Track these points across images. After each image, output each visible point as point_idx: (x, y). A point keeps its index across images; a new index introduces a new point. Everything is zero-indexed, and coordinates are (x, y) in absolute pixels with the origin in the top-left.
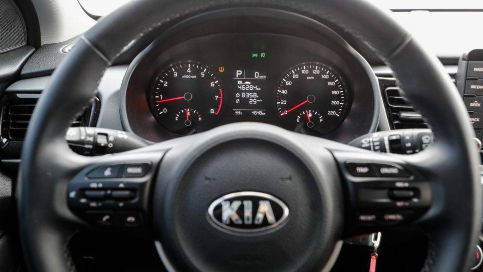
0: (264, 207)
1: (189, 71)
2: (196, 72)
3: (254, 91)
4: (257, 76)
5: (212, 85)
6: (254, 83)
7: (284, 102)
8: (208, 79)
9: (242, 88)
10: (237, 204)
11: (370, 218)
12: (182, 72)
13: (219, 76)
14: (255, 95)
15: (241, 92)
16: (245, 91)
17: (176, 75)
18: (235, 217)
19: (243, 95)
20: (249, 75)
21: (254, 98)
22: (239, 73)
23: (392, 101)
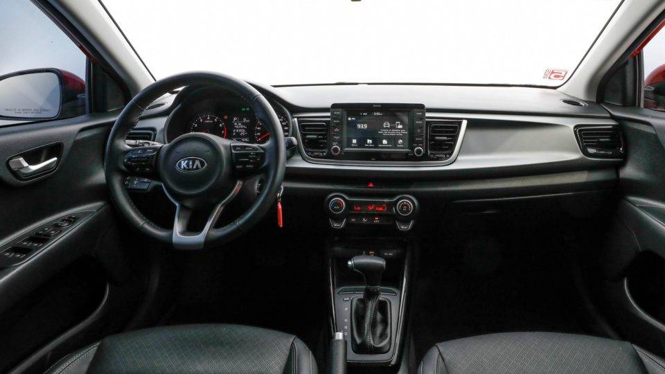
0: (197, 163)
1: (209, 118)
2: (212, 119)
3: (243, 128)
4: (245, 120)
5: (221, 125)
6: (243, 124)
7: (259, 134)
8: (219, 122)
9: (237, 127)
10: (186, 162)
11: (240, 167)
12: (205, 119)
13: (224, 121)
14: (243, 131)
15: (236, 129)
16: (239, 129)
17: (201, 120)
18: (185, 166)
19: (237, 131)
20: (241, 119)
21: (243, 132)
22: (235, 119)
23: (305, 130)
